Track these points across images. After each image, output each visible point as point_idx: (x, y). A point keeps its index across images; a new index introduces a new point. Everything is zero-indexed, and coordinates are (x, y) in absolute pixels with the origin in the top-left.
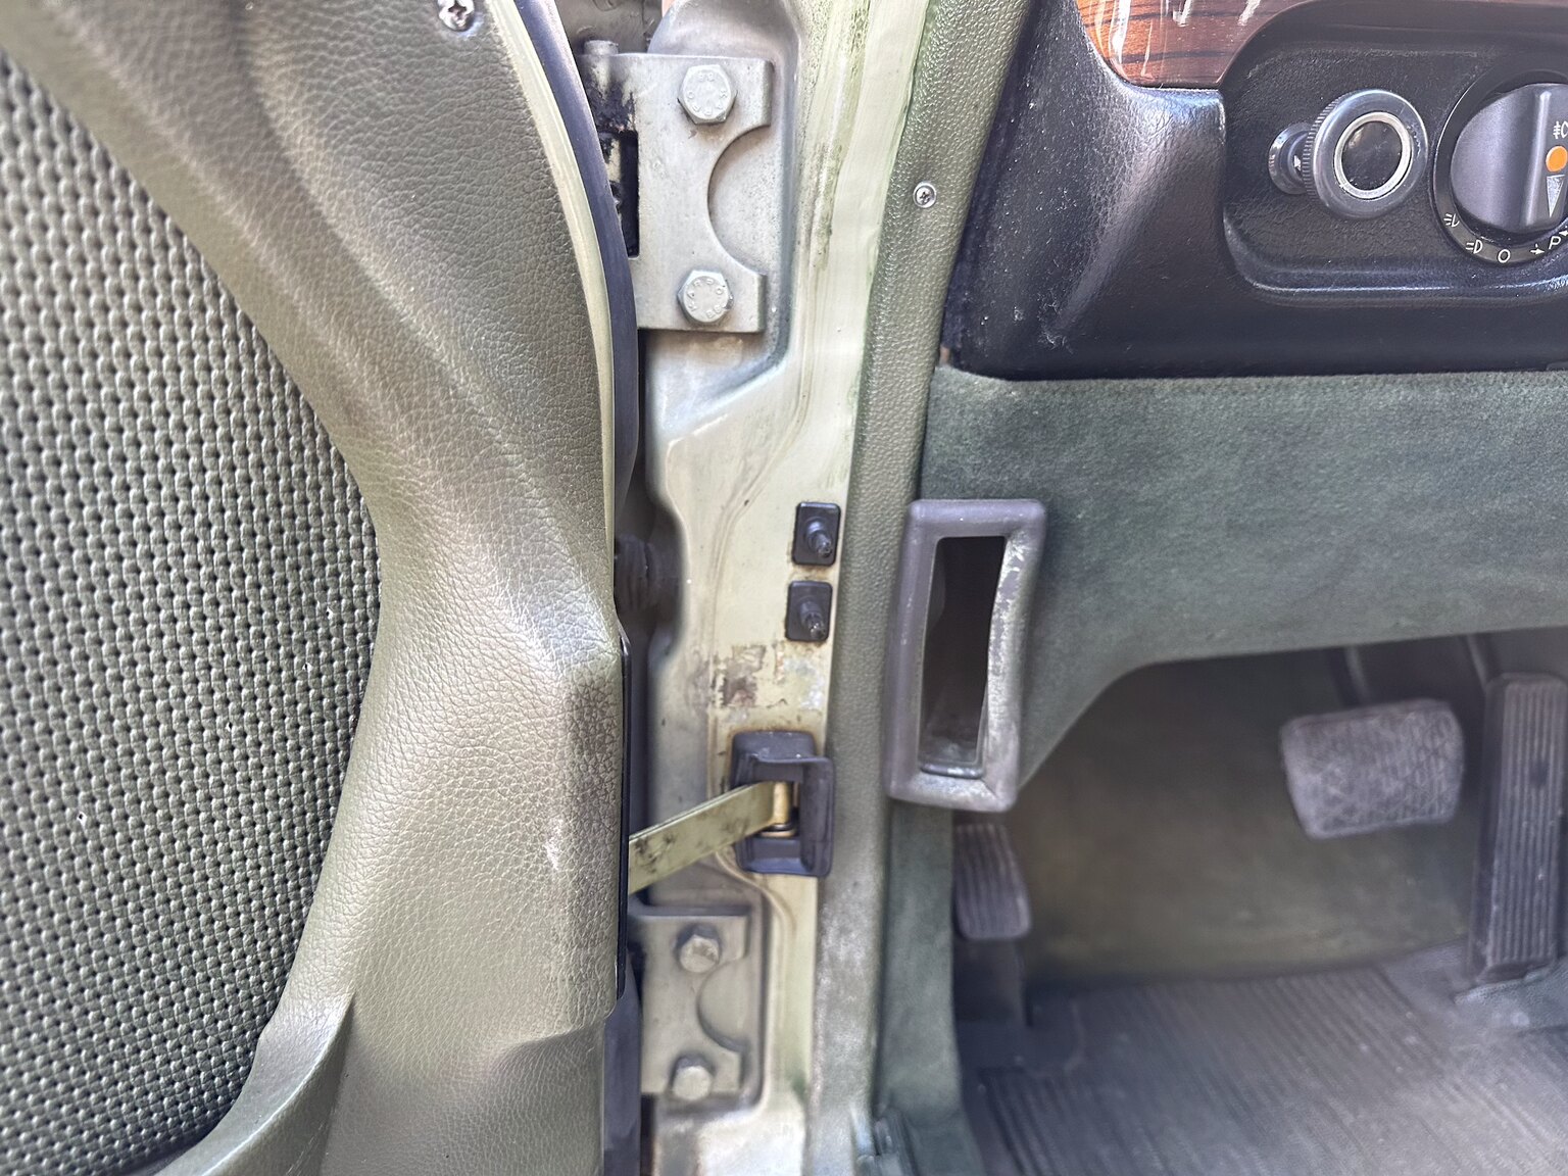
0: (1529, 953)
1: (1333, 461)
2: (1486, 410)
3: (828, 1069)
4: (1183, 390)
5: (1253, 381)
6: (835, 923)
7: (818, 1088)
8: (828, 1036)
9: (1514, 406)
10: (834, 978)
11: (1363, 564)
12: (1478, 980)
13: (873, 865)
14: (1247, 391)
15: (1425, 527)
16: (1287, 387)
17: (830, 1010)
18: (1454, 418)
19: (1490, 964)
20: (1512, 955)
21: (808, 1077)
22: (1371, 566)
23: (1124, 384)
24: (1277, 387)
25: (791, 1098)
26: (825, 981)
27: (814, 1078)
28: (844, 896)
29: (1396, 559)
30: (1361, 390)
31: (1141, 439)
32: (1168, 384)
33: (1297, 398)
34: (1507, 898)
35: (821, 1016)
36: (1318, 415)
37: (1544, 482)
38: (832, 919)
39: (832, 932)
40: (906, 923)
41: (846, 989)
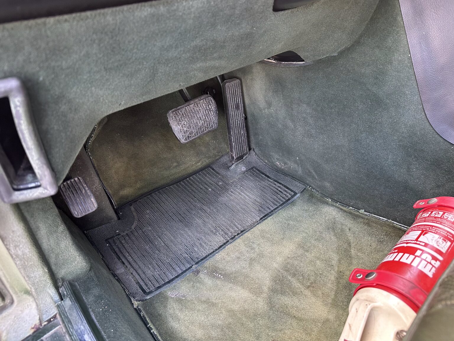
0: (243, 152)
1: (133, 39)
2: (181, 12)
3: (33, 284)
4: (59, 21)
5: (88, 13)
6: (11, 245)
7: (33, 290)
8: (28, 276)
9: (189, 9)
10: (21, 260)
11: (160, 71)
12: (233, 162)
13: (17, 223)
14: (87, 18)
15: (175, 55)
16: (103, 14)
17: (25, 269)
18: (170, 16)
19: (235, 158)
20: (239, 154)
21: (29, 289)
22: (162, 71)
23: (32, 22)
24: (99, 14)
25: (26, 296)
26: (18, 263)
27: (31, 288)
28: (10, 237)
29: (170, 67)
30: (133, 11)
31: (51, 44)
32: (51, 20)
33: (109, 18)
34: (236, 141)
35: (22, 272)
36: (120, 23)
37: (207, 33)
38: (10, 245)
39: (12, 248)
40: (43, 232)
41: (27, 262)
